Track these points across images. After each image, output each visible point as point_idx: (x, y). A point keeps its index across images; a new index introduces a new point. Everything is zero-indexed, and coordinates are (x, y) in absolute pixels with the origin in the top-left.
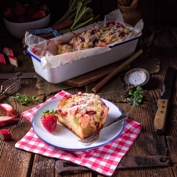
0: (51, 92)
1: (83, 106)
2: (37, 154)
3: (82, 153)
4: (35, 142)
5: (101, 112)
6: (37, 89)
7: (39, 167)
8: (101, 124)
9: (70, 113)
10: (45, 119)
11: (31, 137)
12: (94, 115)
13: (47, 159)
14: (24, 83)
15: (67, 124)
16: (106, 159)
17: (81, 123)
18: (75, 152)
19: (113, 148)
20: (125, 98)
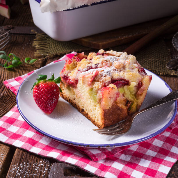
0: (54, 53)
1: (106, 69)
2: (18, 148)
3: (100, 152)
4: (18, 128)
5: (138, 83)
6: (34, 49)
7: (19, 172)
8: (135, 104)
9: (83, 80)
10: (38, 89)
11: (13, 118)
12: (126, 87)
13: (36, 158)
14: (16, 40)
15: (76, 101)
16: (144, 168)
17: (100, 100)
18: (87, 149)
19: (155, 148)
20: (172, 69)
